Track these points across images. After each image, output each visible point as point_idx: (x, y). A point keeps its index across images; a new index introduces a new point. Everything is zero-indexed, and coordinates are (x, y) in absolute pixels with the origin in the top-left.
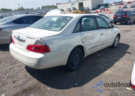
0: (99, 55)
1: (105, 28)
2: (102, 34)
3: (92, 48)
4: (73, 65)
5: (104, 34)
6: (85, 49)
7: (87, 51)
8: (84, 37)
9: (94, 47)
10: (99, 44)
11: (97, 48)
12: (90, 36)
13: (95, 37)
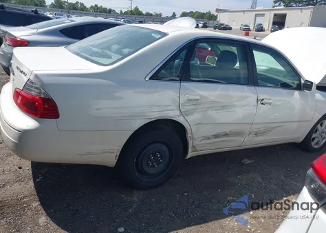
0: (247, 161)
1: (285, 86)
2: (262, 102)
3: (216, 136)
4: (142, 172)
5: (270, 104)
6: (189, 135)
7: (197, 143)
8: (191, 97)
9: (226, 135)
10: (246, 128)
11: (238, 138)
12: (212, 98)
13: (235, 106)
